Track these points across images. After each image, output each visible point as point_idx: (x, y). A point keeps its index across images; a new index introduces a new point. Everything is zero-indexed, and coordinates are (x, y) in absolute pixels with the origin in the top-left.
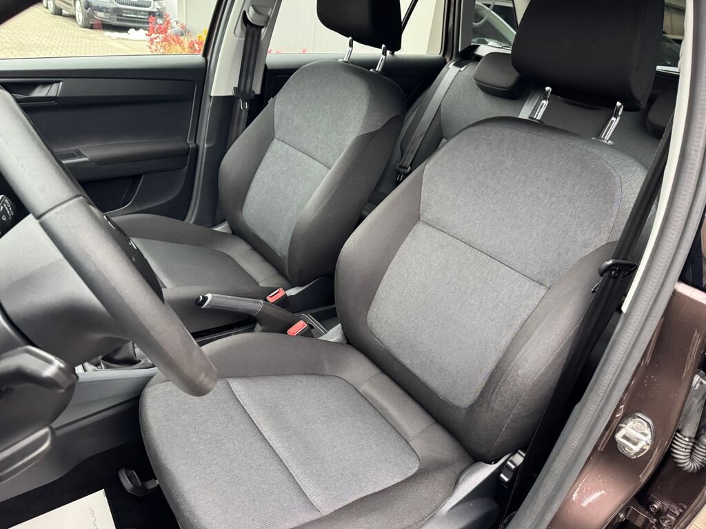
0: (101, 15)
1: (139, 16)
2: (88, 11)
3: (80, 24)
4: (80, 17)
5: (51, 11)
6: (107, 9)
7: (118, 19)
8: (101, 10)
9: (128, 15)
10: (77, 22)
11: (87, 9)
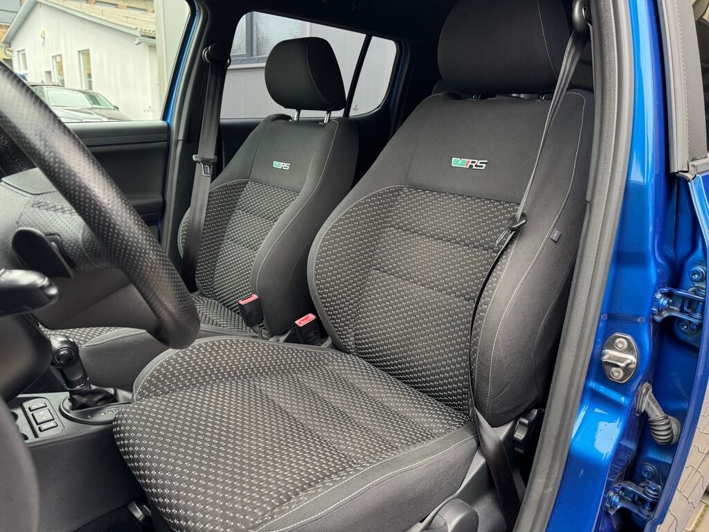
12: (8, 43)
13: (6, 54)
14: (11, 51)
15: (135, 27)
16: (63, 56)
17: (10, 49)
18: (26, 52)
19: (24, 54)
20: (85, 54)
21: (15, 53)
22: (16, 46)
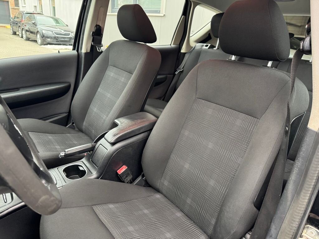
0: (49, 40)
1: (65, 40)
2: (43, 39)
3: (39, 44)
4: (39, 41)
5: (25, 39)
6: (51, 37)
7: (56, 41)
8: (48, 38)
9: (61, 39)
10: (37, 43)
11: (43, 38)
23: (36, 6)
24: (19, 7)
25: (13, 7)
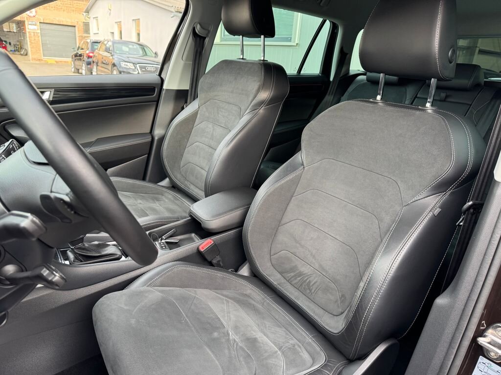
12: (87, 11)
13: (86, 20)
14: (89, 18)
15: (171, 5)
16: (122, 23)
17: (89, 16)
18: (98, 18)
19: (97, 20)
20: (137, 21)
21: (92, 18)
22: (92, 14)
23: (113, 33)
24: (89, 34)
25: (80, 35)
